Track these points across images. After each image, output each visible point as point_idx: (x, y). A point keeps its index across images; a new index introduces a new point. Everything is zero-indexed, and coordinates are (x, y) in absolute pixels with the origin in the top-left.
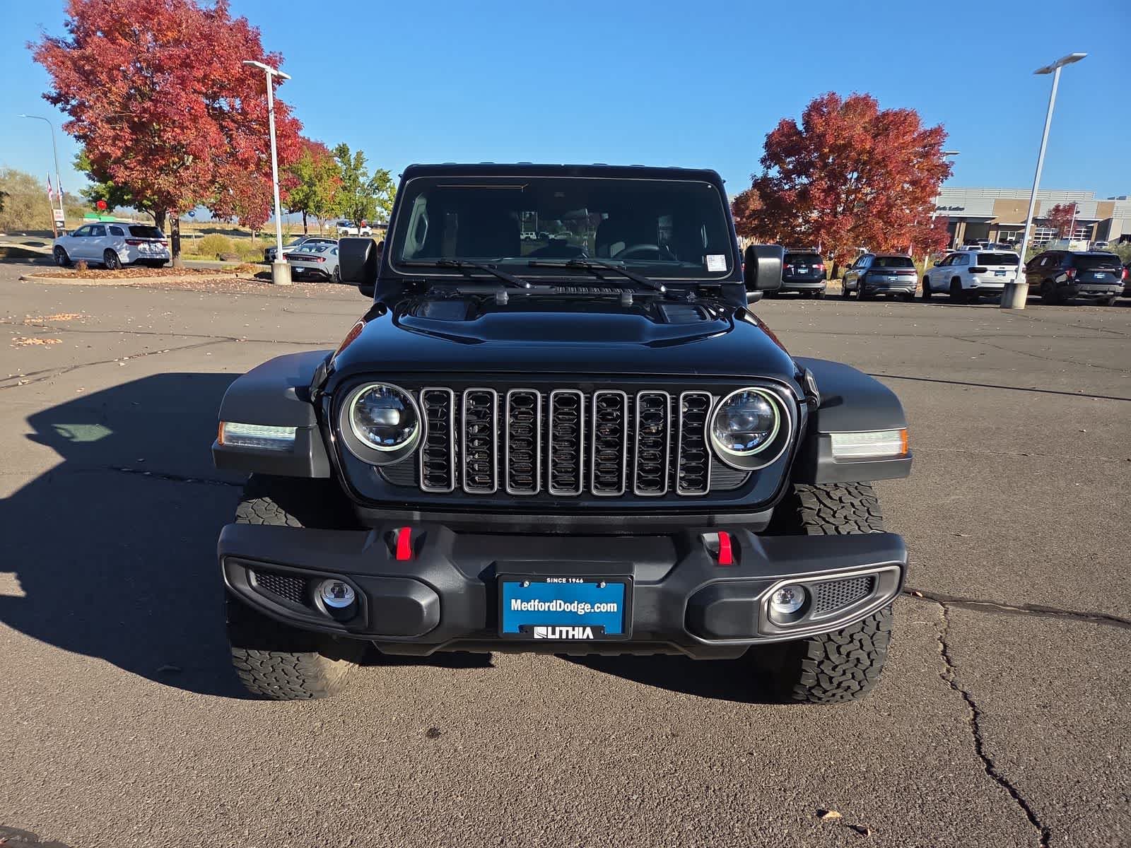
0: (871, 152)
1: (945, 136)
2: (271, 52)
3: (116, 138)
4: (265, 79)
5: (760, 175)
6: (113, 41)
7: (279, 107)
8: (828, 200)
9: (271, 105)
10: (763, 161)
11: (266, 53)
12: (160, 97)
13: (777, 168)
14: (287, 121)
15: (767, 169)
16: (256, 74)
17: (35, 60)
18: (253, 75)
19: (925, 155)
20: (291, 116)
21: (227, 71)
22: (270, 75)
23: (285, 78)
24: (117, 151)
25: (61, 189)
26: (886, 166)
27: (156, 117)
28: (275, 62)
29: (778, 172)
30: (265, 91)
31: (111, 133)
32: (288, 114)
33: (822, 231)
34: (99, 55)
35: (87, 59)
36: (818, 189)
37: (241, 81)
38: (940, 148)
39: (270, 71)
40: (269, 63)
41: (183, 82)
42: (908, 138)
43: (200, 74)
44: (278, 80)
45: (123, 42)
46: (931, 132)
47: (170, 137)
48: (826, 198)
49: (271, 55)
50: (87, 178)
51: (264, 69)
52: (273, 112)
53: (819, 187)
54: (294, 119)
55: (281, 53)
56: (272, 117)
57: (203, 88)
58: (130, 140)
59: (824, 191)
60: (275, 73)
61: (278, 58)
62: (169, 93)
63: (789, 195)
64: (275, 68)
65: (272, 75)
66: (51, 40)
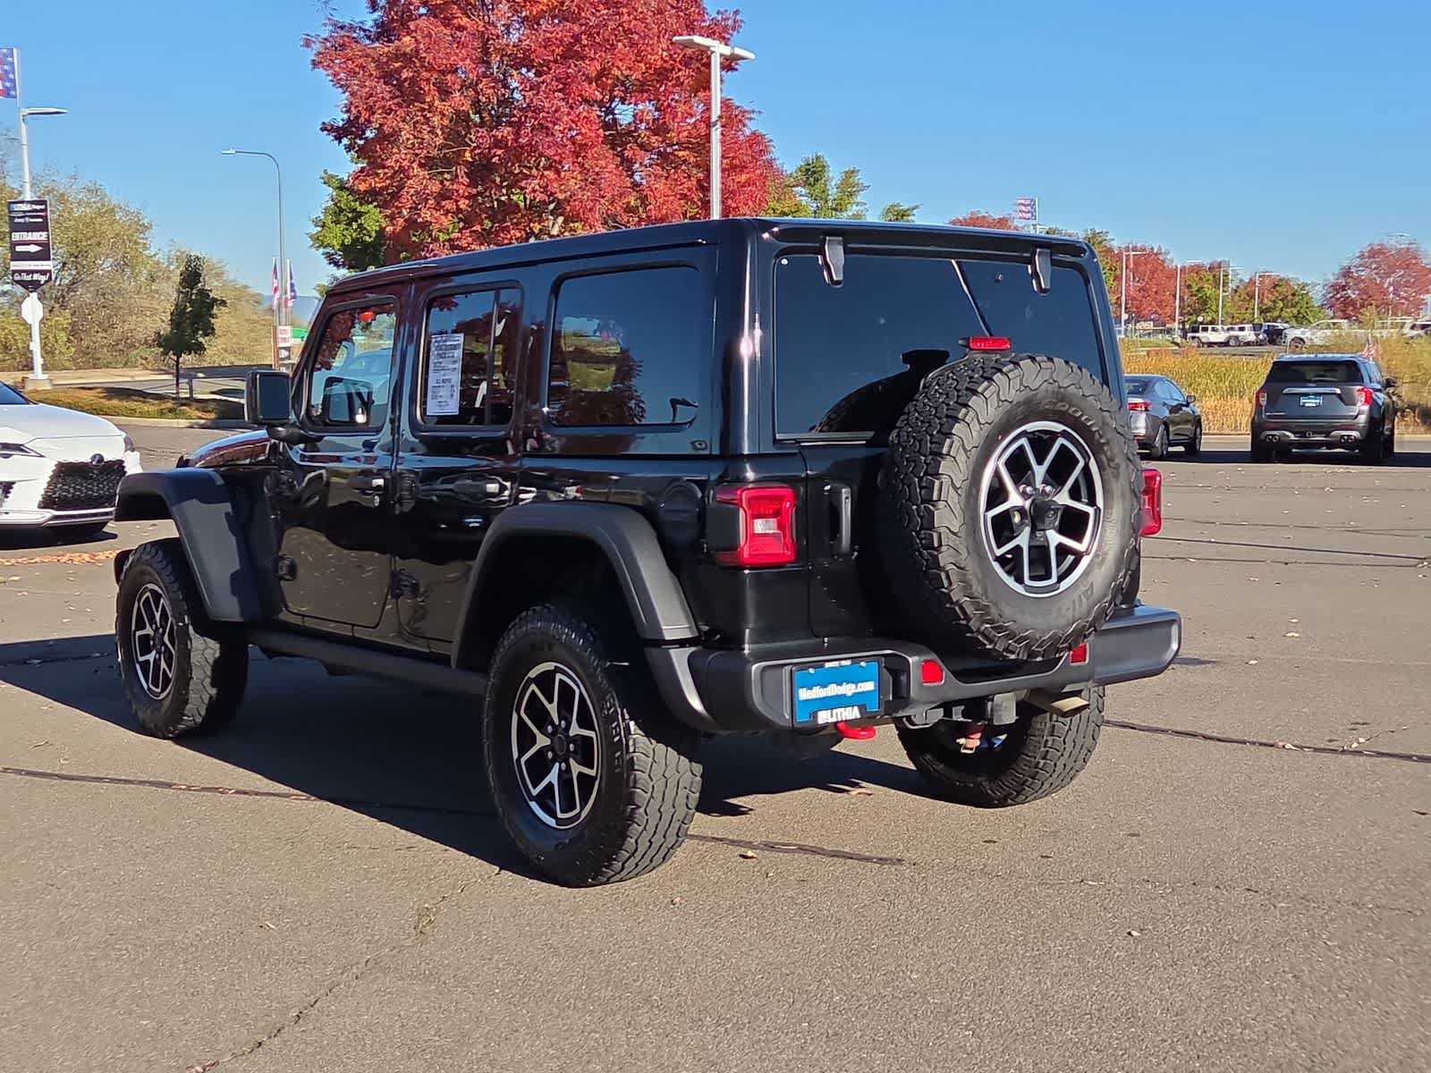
2: (718, 13)
3: (443, 195)
4: (708, 65)
6: (447, 23)
7: (732, 117)
9: (716, 112)
11: (712, 12)
12: (526, 117)
14: (742, 138)
16: (691, 58)
17: (315, 64)
18: (686, 62)
20: (751, 127)
21: (640, 56)
22: (718, 55)
23: (743, 58)
24: (443, 217)
25: (292, 285)
27: (518, 153)
28: (725, 29)
30: (706, 86)
31: (435, 187)
32: (744, 125)
34: (428, 50)
35: (407, 59)
37: (663, 74)
39: (719, 49)
40: (714, 33)
41: (565, 84)
43: (593, 69)
44: (729, 64)
45: (464, 21)
47: (537, 187)
49: (719, 18)
50: (326, 261)
51: (708, 48)
52: (718, 126)
54: (754, 133)
55: (736, 13)
56: (716, 134)
57: (597, 93)
58: (466, 198)
60: (727, 51)
61: (730, 22)
62: (542, 109)
64: (726, 41)
65: (721, 55)
66: (342, 28)
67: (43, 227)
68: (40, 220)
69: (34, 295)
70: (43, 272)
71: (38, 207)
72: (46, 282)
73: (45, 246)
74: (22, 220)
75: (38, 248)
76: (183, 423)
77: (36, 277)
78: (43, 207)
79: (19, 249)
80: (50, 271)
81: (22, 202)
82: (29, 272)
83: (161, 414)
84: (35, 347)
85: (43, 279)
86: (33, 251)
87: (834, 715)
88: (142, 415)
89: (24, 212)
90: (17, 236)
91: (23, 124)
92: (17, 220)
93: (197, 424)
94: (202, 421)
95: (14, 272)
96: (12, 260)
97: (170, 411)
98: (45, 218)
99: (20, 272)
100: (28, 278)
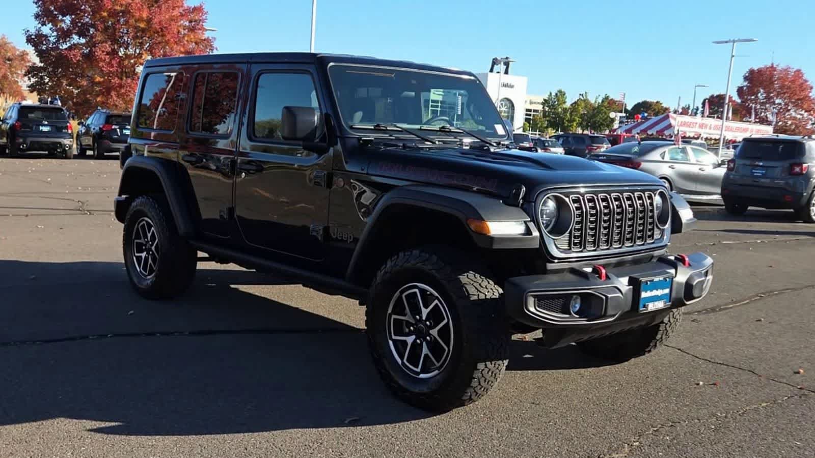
0: (149, 21)
1: (206, 13)
5: (33, 31)
8: (114, 62)
10: (37, 16)
13: (50, 25)
15: (42, 25)
19: (192, 30)
26: (163, 36)
29: (50, 29)
33: (113, 93)
36: (103, 52)
38: (204, 24)
42: (176, 13)
46: (195, 9)
48: (111, 60)
53: (103, 49)
59: (108, 54)
63: (74, 55)
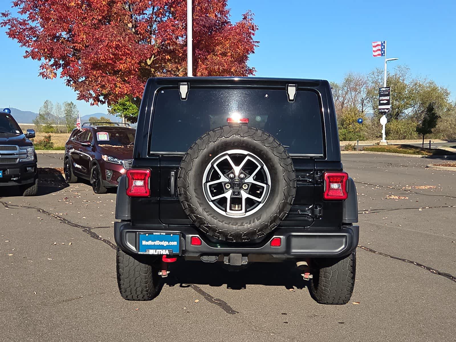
67: (388, 95)
68: (388, 93)
69: (384, 116)
70: (387, 109)
71: (387, 89)
72: (388, 112)
73: (388, 100)
74: (383, 93)
75: (387, 102)
76: (420, 156)
77: (385, 110)
78: (389, 89)
79: (381, 102)
80: (389, 109)
81: (383, 88)
82: (383, 109)
83: (414, 153)
84: (383, 132)
85: (387, 111)
86: (385, 102)
87: (157, 252)
88: (408, 153)
89: (384, 91)
90: (381, 98)
91: (386, 64)
92: (381, 93)
93: (425, 156)
94: (427, 156)
95: (379, 109)
96: (379, 105)
97: (417, 152)
98: (389, 92)
99: (381, 109)
100: (383, 111)
